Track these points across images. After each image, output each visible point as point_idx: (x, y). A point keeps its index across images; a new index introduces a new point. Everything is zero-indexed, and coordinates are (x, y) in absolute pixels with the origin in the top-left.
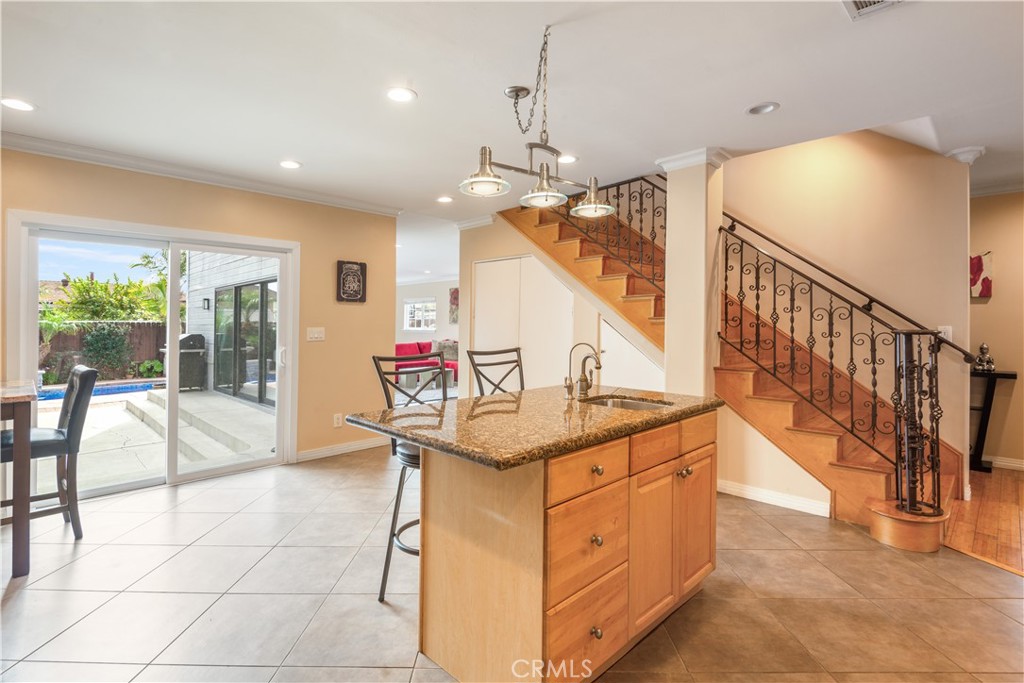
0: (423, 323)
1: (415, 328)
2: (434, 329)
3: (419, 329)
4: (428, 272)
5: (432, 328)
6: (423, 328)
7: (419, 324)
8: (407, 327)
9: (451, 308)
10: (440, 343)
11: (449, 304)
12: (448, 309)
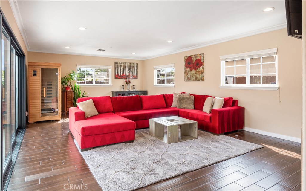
0: (166, 81)
1: (161, 85)
2: (174, 85)
3: (163, 85)
4: (170, 42)
5: (171, 85)
6: (166, 84)
7: (163, 82)
8: (156, 83)
9: (186, 71)
10: (179, 96)
11: (184, 67)
12: (184, 71)
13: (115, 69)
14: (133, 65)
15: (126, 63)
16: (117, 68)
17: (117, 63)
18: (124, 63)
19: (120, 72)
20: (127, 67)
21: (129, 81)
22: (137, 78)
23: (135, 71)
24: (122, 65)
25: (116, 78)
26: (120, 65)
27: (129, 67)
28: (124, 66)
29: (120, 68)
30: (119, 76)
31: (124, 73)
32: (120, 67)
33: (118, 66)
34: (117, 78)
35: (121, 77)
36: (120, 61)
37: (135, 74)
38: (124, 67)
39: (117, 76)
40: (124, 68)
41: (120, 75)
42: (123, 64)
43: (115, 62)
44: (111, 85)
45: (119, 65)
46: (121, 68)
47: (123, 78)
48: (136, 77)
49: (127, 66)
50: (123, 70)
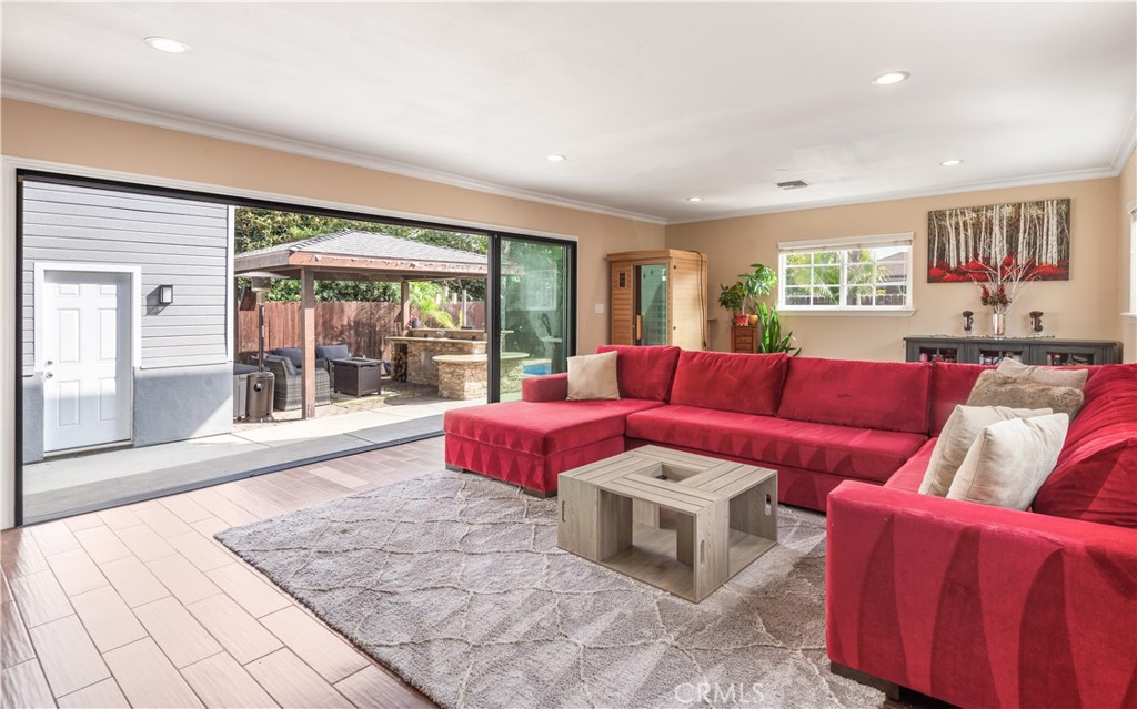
13: (931, 243)
14: (1035, 212)
15: (990, 208)
16: (941, 235)
17: (940, 215)
18: (976, 210)
19: (953, 254)
20: (996, 229)
21: (1002, 290)
22: (1065, 277)
23: (1053, 239)
24: (969, 222)
25: (932, 279)
26: (957, 223)
27: (1009, 226)
28: (976, 226)
29: (958, 234)
30: (950, 271)
31: (976, 255)
32: (957, 229)
33: (942, 229)
34: (939, 281)
35: (961, 275)
36: (953, 206)
37: (1050, 256)
38: (981, 229)
39: (939, 272)
40: (975, 234)
41: (953, 265)
42: (970, 217)
43: (930, 213)
44: (911, 309)
45: (949, 223)
46: (962, 237)
47: (970, 280)
48: (1060, 272)
49: (996, 222)
50: (971, 244)
